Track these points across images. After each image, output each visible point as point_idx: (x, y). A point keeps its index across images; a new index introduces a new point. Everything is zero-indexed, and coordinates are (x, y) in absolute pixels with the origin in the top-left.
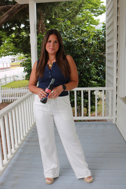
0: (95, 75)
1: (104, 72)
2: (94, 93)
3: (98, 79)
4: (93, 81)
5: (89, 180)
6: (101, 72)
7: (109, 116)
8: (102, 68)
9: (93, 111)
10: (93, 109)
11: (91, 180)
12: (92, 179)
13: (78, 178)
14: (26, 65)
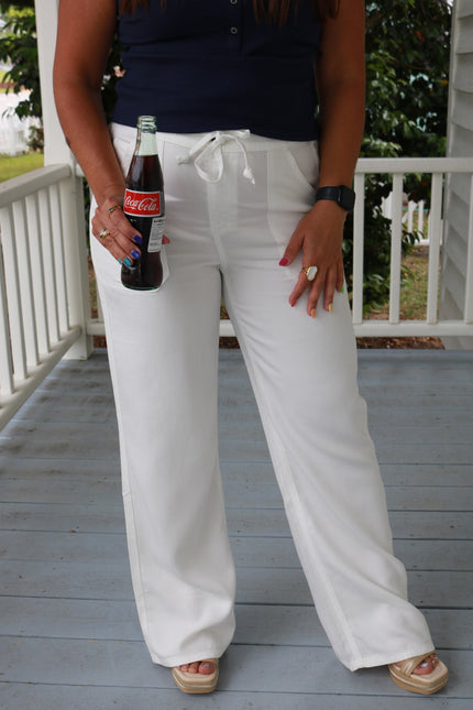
0: (391, 110)
1: (440, 92)
2: (379, 211)
3: (406, 129)
4: (378, 142)
5: (426, 680)
6: (421, 94)
7: (462, 318)
8: (426, 78)
9: (375, 304)
10: (377, 288)
11: (442, 679)
12: (442, 670)
13: (355, 665)
14: (16, 48)
